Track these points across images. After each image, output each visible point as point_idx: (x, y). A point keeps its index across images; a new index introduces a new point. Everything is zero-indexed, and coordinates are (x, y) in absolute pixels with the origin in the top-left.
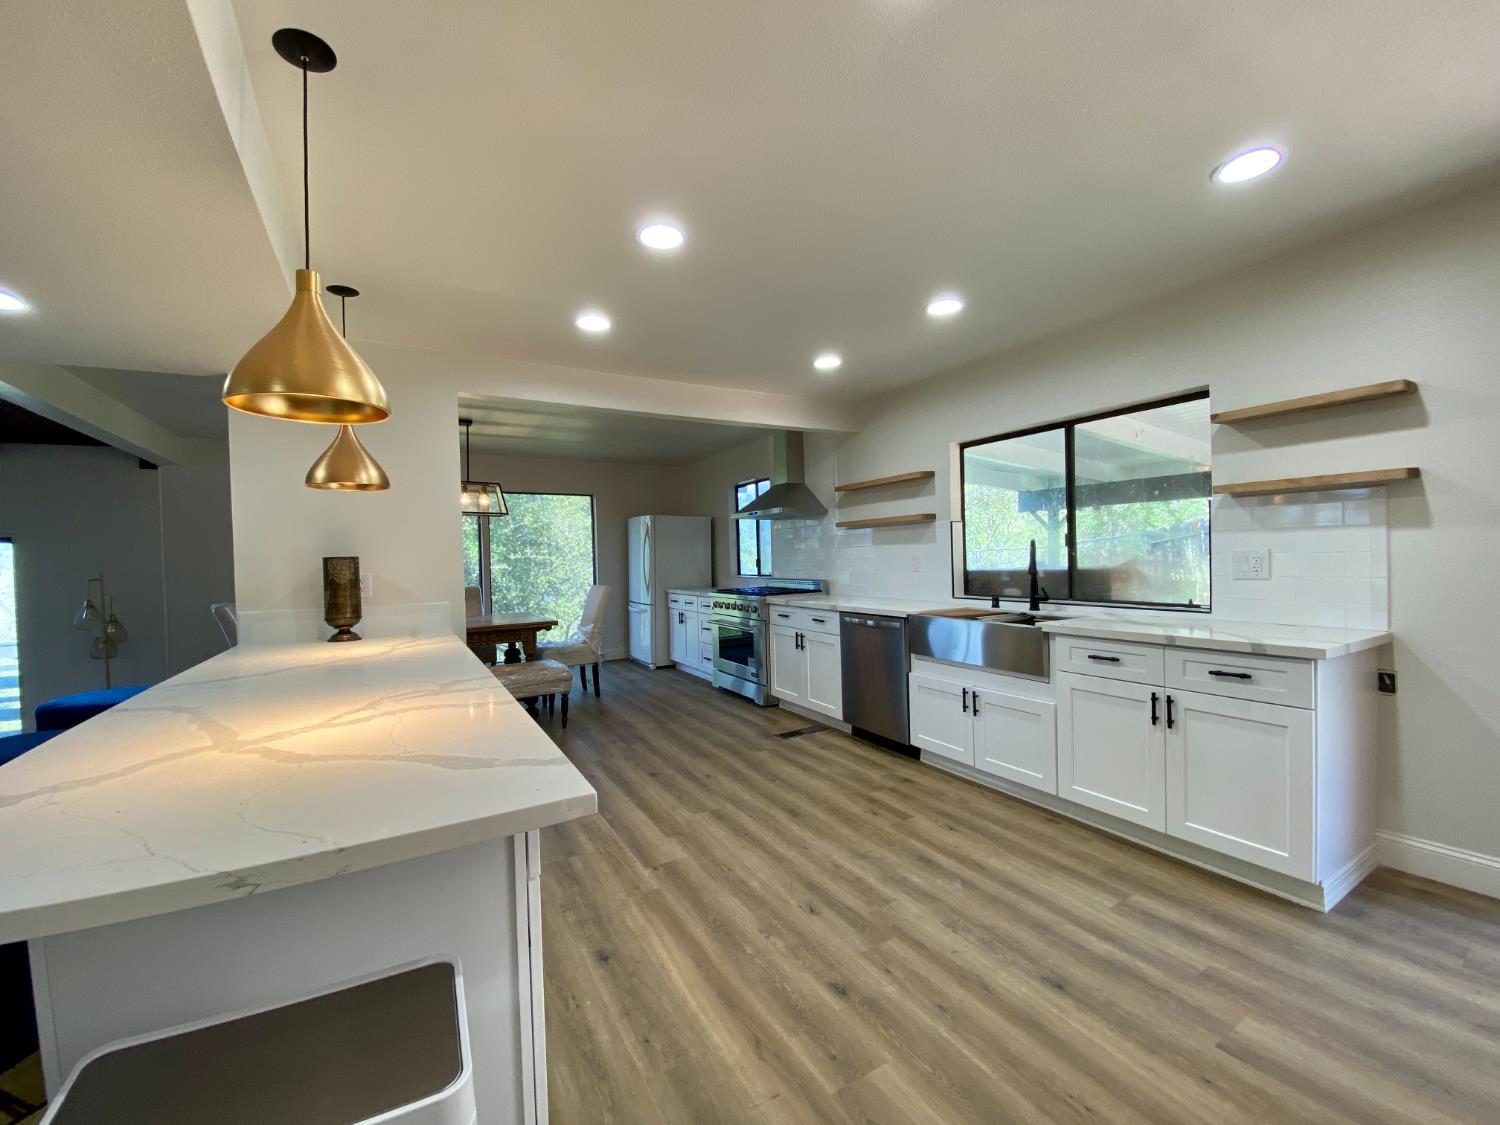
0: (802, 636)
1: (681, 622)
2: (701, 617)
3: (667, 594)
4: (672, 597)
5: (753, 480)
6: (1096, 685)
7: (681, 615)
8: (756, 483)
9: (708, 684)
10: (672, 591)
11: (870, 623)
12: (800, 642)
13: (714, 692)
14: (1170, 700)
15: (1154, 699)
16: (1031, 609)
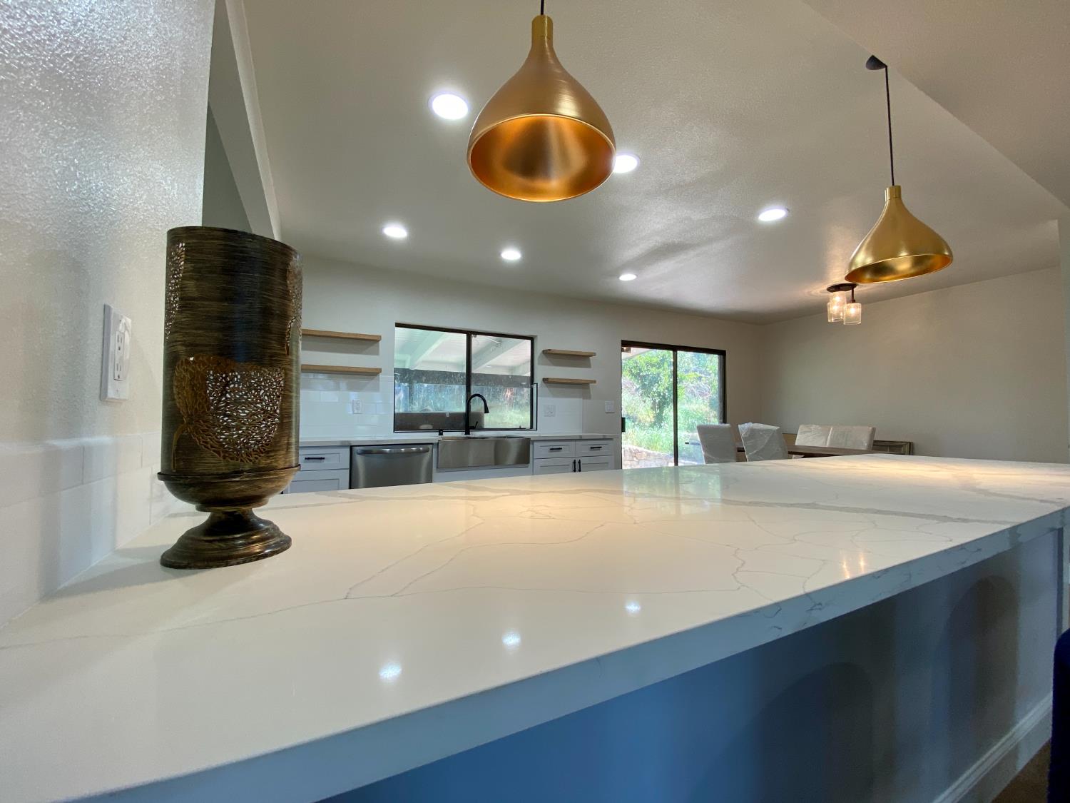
14: (579, 462)
15: (575, 462)
16: (466, 434)
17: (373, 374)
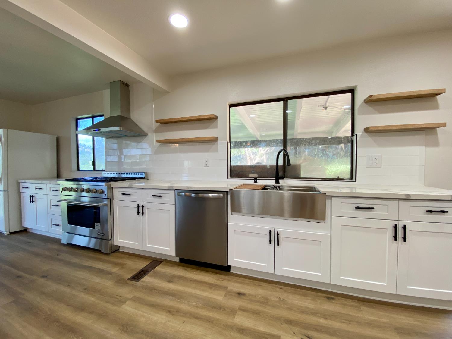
0: (143, 207)
1: (32, 201)
2: (50, 198)
3: (19, 184)
4: (23, 185)
5: (90, 115)
6: (357, 222)
7: (32, 197)
8: (92, 117)
9: (57, 241)
10: (23, 181)
11: (193, 195)
12: (141, 210)
13: (64, 248)
14: (405, 228)
15: (396, 227)
16: (276, 183)
17: (214, 140)
